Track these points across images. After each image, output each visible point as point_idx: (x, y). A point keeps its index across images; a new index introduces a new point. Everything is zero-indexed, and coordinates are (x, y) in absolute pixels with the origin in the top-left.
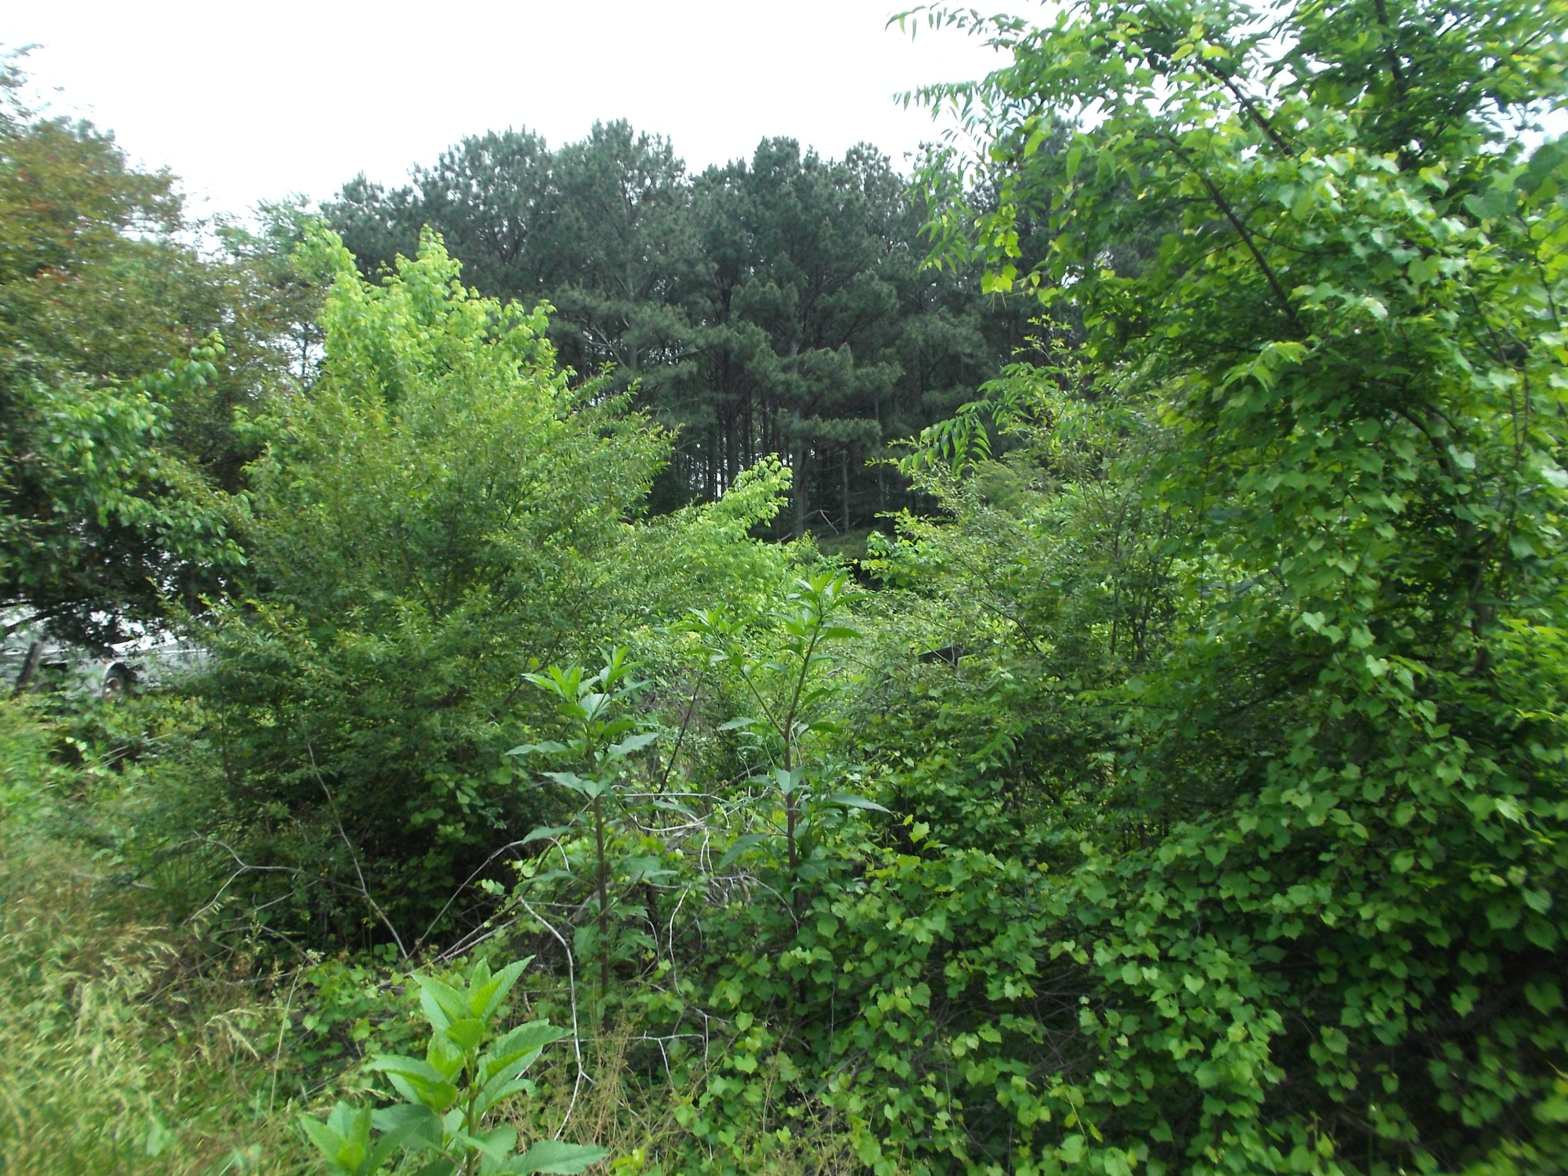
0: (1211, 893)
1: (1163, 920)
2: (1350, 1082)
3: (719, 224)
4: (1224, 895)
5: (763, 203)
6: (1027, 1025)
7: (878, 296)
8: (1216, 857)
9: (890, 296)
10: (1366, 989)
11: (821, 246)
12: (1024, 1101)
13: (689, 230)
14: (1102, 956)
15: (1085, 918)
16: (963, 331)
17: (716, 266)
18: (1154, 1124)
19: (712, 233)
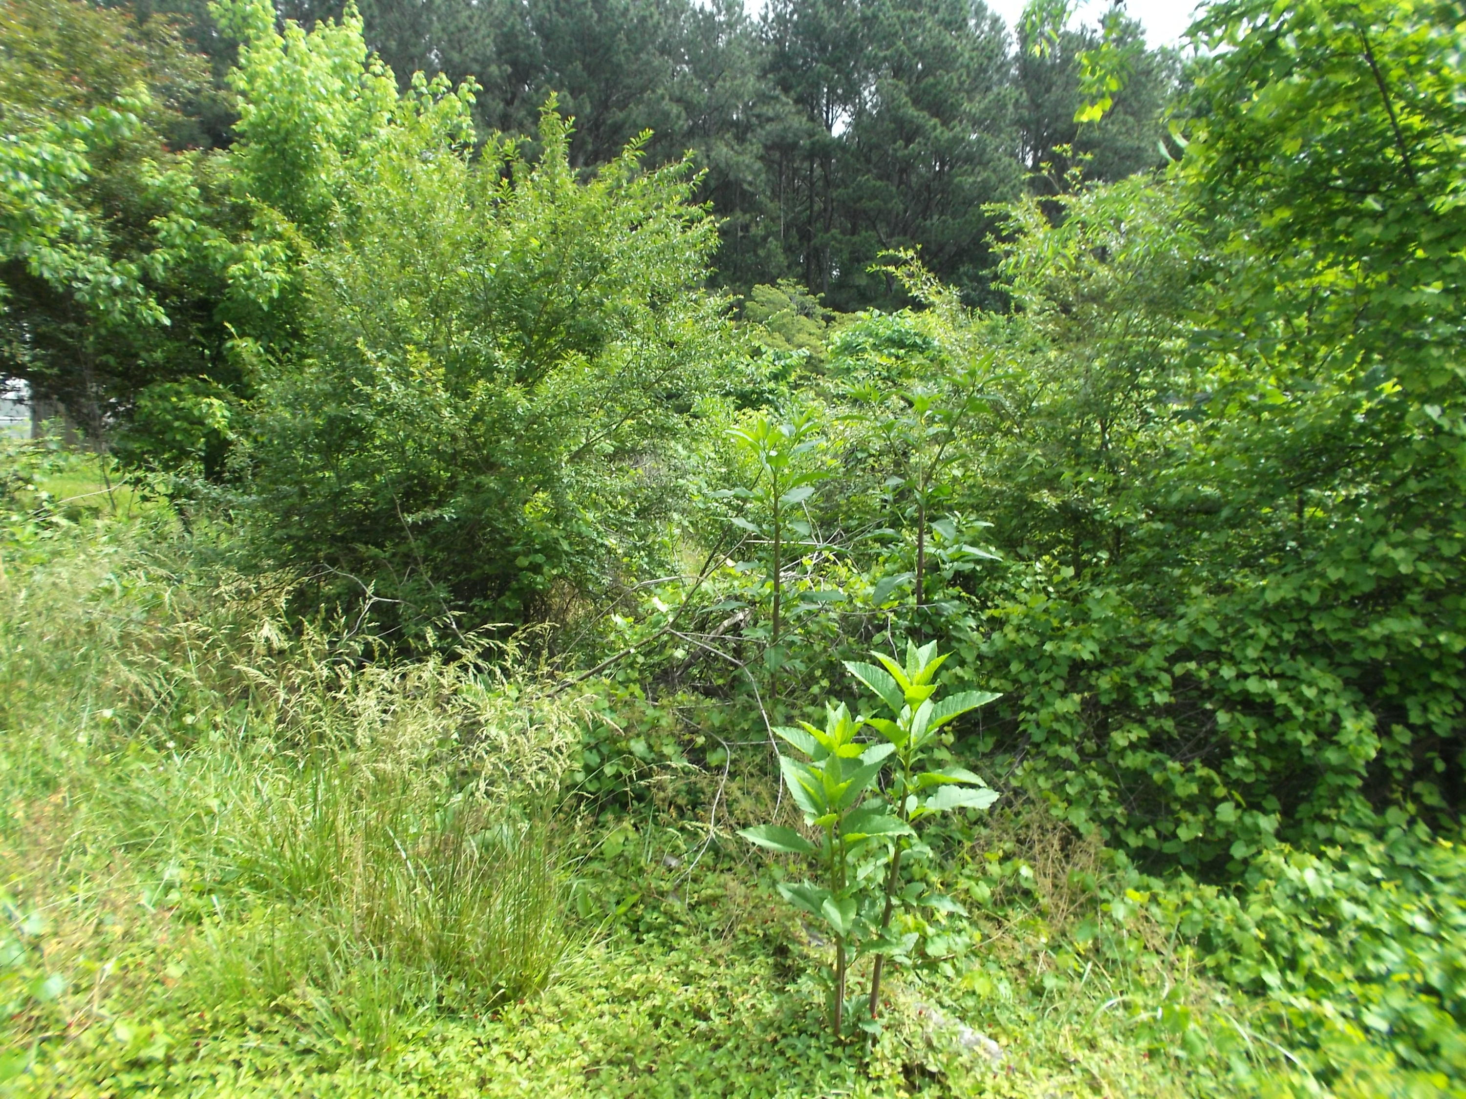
0: (1303, 626)
1: (1267, 647)
2: (1408, 765)
3: (513, 27)
4: (1317, 627)
5: (557, 9)
6: (1168, 724)
7: (666, 115)
8: (1313, 599)
9: (678, 117)
10: (1422, 698)
11: (615, 59)
12: (1179, 781)
13: (483, 31)
14: (1227, 672)
15: (1203, 645)
16: (747, 159)
17: (510, 70)
18: (1264, 797)
19: (504, 35)
